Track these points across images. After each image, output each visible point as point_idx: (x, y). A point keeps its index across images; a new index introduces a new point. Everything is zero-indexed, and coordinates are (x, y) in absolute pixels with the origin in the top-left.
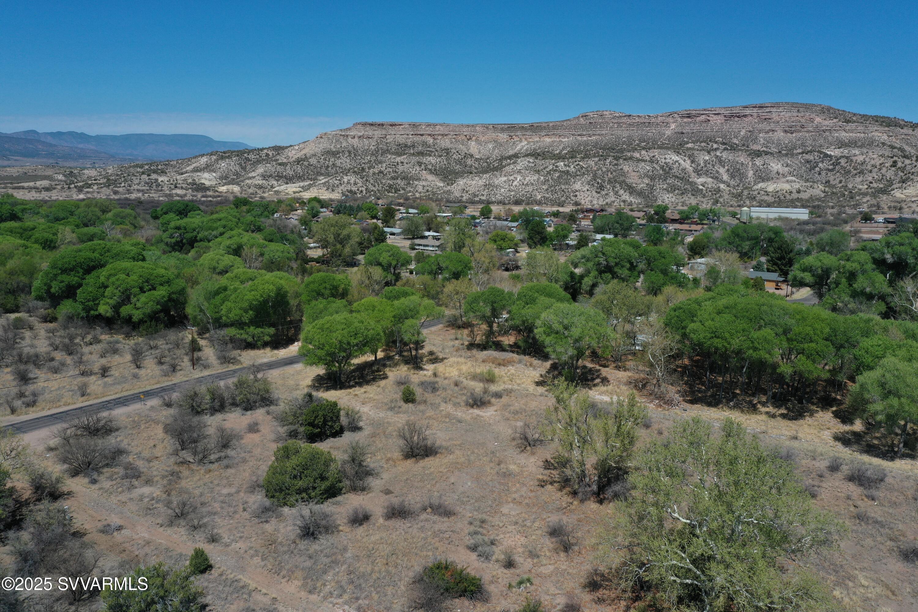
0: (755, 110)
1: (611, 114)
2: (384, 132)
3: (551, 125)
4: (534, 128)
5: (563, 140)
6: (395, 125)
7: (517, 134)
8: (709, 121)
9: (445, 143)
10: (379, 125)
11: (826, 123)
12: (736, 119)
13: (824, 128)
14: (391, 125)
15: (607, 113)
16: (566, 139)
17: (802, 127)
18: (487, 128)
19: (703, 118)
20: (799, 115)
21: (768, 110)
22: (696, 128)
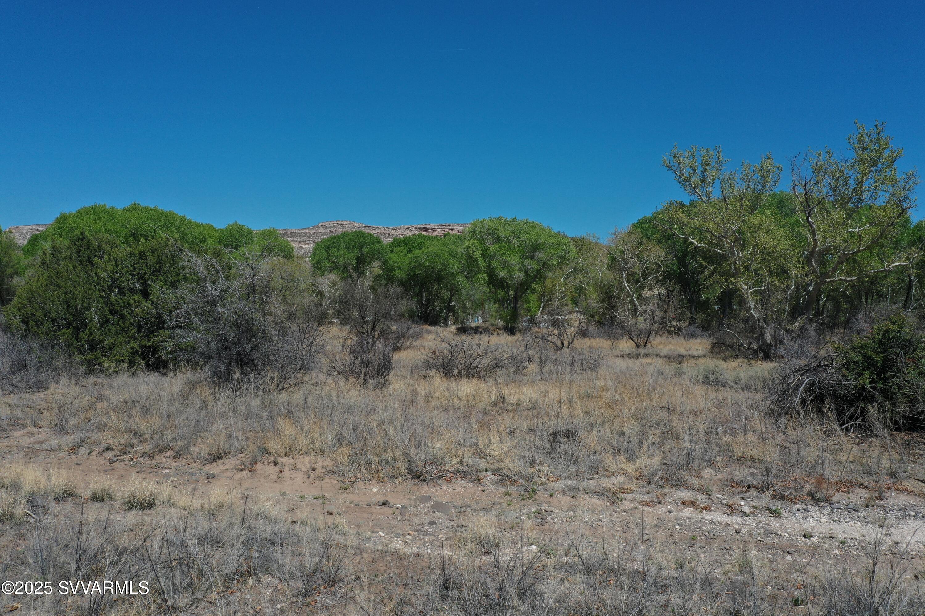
1: (351, 224)
3: (289, 232)
5: (304, 247)
15: (347, 223)
16: (307, 246)
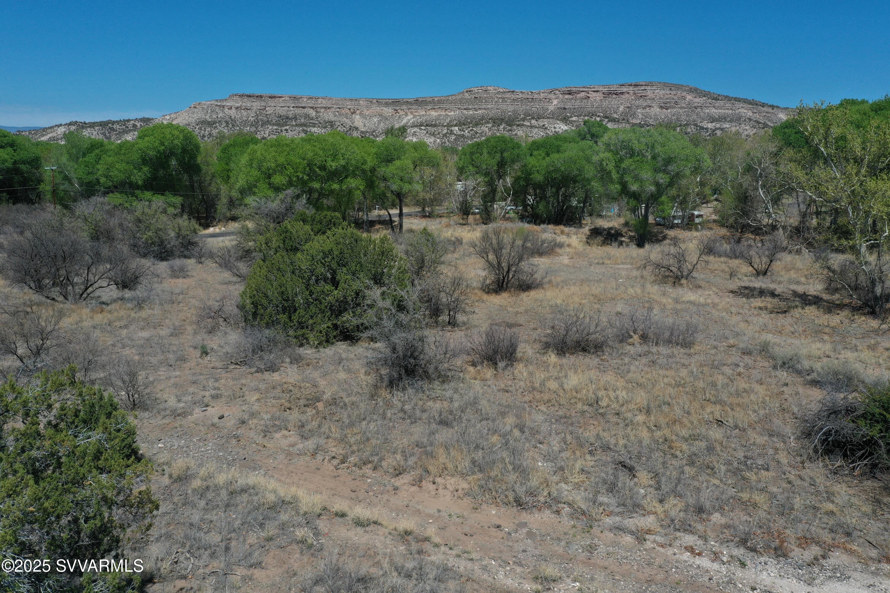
0: (631, 88)
1: (495, 90)
2: (263, 104)
3: (436, 99)
4: (419, 103)
5: (450, 114)
6: (275, 97)
7: (402, 108)
8: (589, 97)
9: (329, 116)
10: (257, 97)
11: (697, 100)
12: (614, 96)
13: (696, 104)
14: (270, 97)
15: (491, 88)
16: (453, 113)
17: (676, 103)
18: (371, 102)
19: (583, 94)
20: (672, 92)
21: (643, 88)
22: (577, 104)
